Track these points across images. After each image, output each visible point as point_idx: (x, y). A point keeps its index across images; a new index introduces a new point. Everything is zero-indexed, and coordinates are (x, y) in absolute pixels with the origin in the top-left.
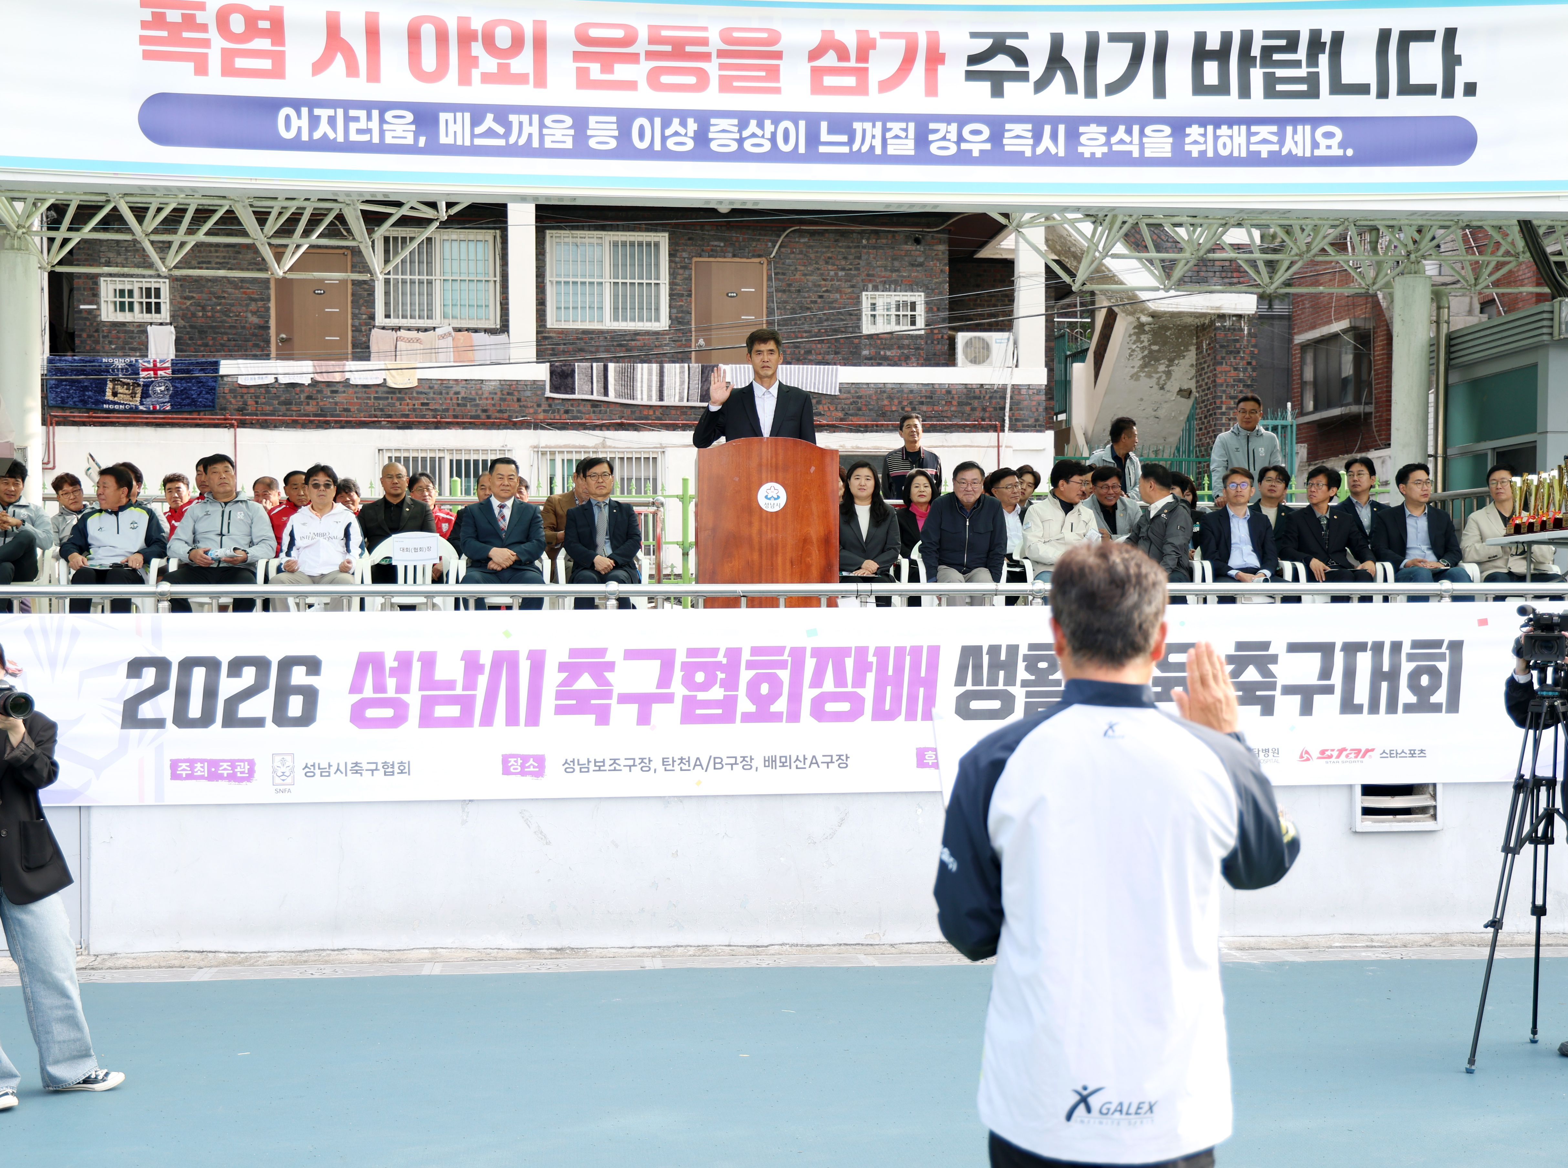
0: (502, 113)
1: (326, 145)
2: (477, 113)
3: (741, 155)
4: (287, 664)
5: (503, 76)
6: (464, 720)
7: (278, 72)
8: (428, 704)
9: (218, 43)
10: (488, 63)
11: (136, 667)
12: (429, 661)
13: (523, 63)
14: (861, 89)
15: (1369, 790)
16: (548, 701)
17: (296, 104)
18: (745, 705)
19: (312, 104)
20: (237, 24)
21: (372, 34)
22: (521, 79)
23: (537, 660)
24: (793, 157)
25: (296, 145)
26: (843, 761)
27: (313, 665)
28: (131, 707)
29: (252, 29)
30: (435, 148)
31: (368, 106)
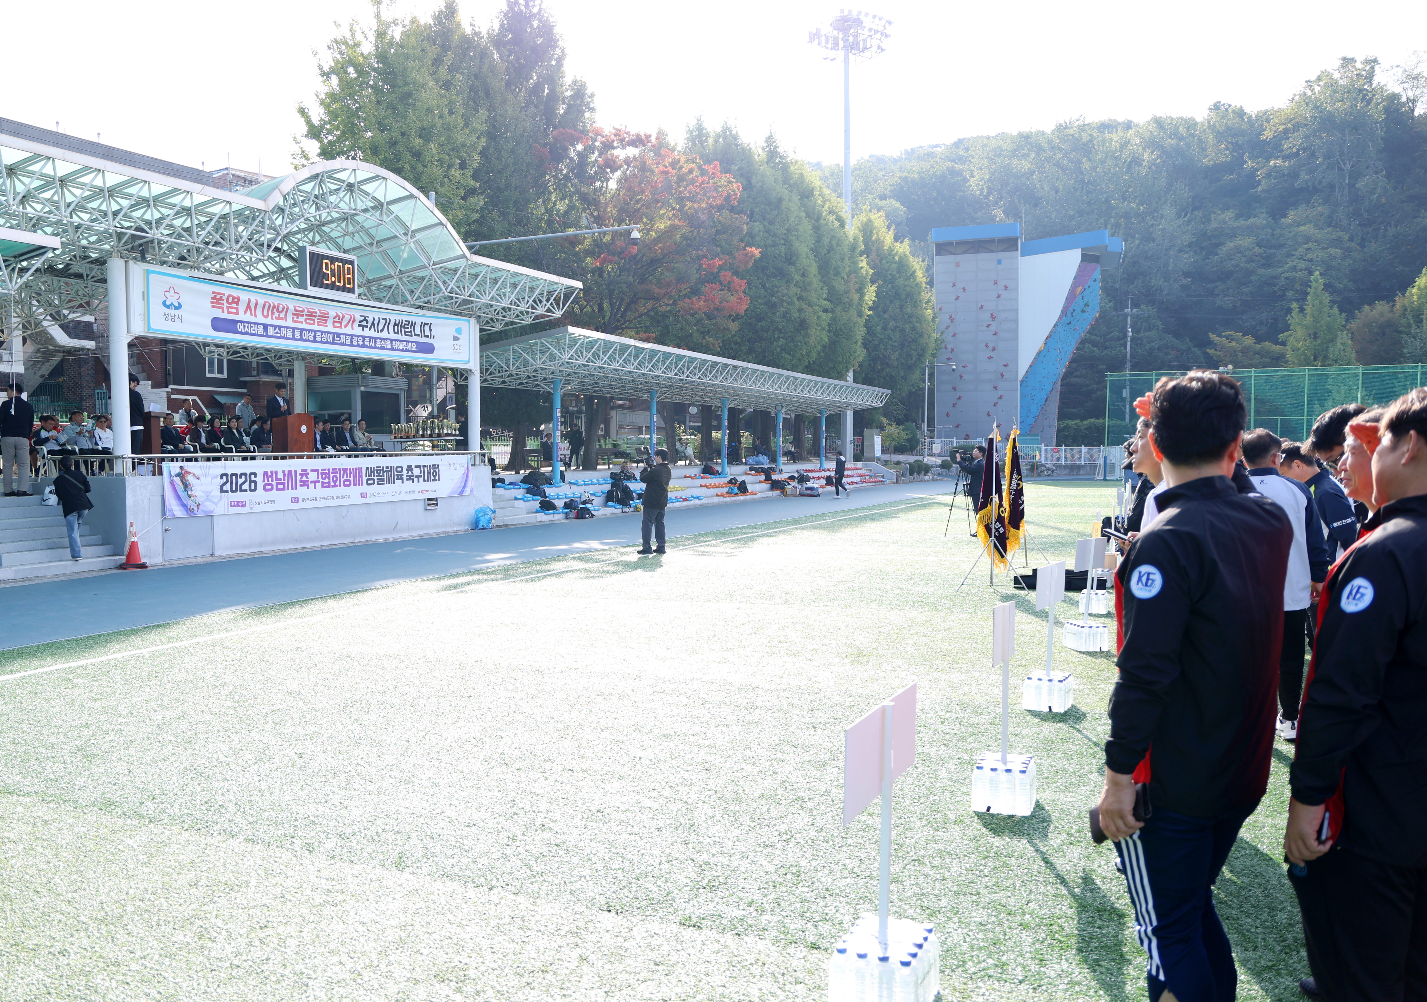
0: (280, 327)
1: (246, 333)
2: (275, 327)
3: (321, 342)
4: (251, 474)
5: (279, 318)
6: (283, 489)
7: (237, 313)
8: (277, 484)
9: (226, 304)
10: (276, 314)
11: (222, 476)
12: (276, 472)
13: (282, 315)
14: (341, 327)
15: (429, 500)
16: (298, 484)
17: (241, 322)
18: (332, 483)
19: (245, 322)
20: (230, 300)
21: (256, 305)
22: (282, 319)
23: (295, 471)
24: (330, 343)
25: (241, 333)
26: (348, 496)
27: (255, 475)
28: (222, 486)
29: (233, 302)
30: (267, 336)
31: (255, 323)
